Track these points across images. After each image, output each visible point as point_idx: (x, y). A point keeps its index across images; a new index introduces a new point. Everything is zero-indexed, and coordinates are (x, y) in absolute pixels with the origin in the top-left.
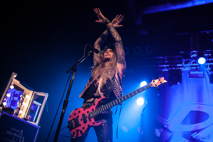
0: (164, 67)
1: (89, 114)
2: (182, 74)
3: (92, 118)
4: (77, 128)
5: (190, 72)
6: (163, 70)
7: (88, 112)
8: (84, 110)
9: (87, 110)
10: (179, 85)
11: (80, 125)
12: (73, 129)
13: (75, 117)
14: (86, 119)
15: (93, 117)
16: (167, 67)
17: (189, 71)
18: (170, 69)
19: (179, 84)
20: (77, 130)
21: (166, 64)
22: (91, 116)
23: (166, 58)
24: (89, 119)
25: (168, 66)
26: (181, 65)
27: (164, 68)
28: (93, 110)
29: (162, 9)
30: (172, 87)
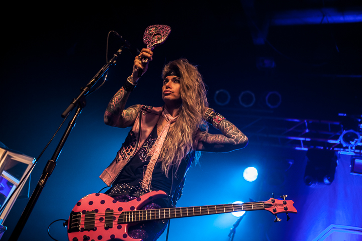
0: (300, 141)
1: (123, 213)
2: (338, 161)
3: (125, 223)
4: (86, 233)
5: (354, 160)
6: (298, 148)
7: (120, 209)
8: (114, 202)
9: (119, 204)
10: (328, 184)
11: (94, 229)
12: (77, 230)
13: (90, 209)
14: (112, 221)
15: (128, 223)
16: (306, 144)
17: (352, 156)
18: (312, 147)
19: (327, 181)
20: (85, 236)
21: (305, 136)
22: (125, 219)
23: (307, 122)
24: (118, 224)
25: (308, 139)
26: (338, 142)
27: (298, 143)
28: (132, 208)
29: (314, 18)
30: (311, 186)
